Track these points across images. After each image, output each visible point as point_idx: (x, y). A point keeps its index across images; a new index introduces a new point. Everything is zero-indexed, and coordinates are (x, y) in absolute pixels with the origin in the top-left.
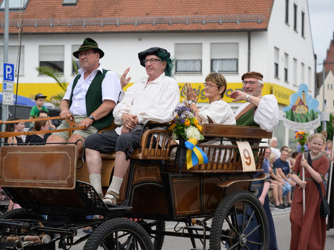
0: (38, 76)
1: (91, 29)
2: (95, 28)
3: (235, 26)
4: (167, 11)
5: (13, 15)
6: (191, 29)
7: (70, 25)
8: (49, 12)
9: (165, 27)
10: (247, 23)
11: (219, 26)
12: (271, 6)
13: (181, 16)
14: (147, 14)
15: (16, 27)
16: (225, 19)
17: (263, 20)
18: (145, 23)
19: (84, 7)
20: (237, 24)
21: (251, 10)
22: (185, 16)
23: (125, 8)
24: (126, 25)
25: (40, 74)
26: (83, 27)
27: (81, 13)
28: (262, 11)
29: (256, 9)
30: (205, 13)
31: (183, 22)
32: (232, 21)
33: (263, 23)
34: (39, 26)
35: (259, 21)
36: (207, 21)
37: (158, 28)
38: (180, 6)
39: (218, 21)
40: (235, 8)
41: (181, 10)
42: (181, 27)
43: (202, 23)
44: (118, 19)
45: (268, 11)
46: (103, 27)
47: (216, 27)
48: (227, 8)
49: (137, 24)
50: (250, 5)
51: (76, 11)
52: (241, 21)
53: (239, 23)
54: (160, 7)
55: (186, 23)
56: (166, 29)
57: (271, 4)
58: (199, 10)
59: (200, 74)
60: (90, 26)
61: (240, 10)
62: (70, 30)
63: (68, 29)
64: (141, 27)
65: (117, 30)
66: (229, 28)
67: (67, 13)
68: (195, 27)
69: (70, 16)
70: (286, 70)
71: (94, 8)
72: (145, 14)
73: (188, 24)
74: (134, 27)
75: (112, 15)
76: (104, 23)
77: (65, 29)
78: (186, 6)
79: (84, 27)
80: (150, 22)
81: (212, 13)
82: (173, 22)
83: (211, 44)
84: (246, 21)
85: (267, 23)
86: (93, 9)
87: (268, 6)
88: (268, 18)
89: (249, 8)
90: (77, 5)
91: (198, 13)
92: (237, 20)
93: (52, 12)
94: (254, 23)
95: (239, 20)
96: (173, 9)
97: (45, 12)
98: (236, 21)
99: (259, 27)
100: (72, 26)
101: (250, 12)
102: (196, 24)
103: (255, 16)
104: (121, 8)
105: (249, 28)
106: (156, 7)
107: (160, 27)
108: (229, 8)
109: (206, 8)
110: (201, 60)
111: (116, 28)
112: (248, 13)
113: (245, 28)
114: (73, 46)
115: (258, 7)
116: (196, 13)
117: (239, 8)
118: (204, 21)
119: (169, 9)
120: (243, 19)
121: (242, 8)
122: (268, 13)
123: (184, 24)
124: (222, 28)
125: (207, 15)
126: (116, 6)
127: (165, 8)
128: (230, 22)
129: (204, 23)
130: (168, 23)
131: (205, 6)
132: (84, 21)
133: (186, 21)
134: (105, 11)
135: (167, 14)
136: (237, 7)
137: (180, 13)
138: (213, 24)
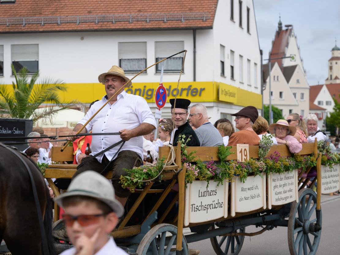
1: (31, 28)
2: (36, 27)
3: (179, 24)
4: (109, 9)
6: (135, 27)
7: (9, 24)
9: (108, 25)
10: (192, 21)
11: (164, 24)
12: (216, 3)
13: (124, 14)
14: (89, 12)
16: (169, 17)
17: (208, 18)
18: (88, 21)
19: (23, 5)
20: (181, 22)
21: (195, 8)
22: (129, 14)
23: (66, 6)
24: (68, 24)
26: (23, 26)
27: (20, 12)
28: (207, 9)
29: (201, 6)
30: (149, 10)
31: (126, 20)
32: (177, 19)
33: (207, 20)
35: (204, 19)
36: (152, 19)
37: (101, 26)
38: (123, 3)
39: (162, 19)
41: (124, 8)
42: (124, 25)
43: (147, 21)
44: (59, 18)
45: (213, 8)
46: (43, 26)
47: (161, 25)
48: (171, 5)
49: (79, 23)
50: (194, 2)
51: (14, 9)
52: (186, 19)
53: (184, 21)
54: (102, 5)
55: (129, 21)
56: (109, 28)
58: (142, 7)
59: (145, 74)
60: (30, 25)
61: (184, 7)
62: (9, 29)
63: (7, 28)
64: (83, 26)
65: (58, 29)
66: (174, 26)
67: (6, 12)
68: (139, 25)
69: (9, 14)
70: (232, 67)
71: (33, 5)
72: (87, 12)
73: (132, 23)
74: (76, 26)
75: (53, 13)
76: (45, 21)
77: (4, 28)
78: (130, 3)
79: (24, 26)
80: (93, 21)
81: (156, 10)
82: (116, 20)
83: (156, 42)
84: (191, 18)
85: (212, 20)
86: (33, 7)
87: (213, 4)
89: (193, 5)
90: (16, 3)
91: (142, 11)
92: (181, 17)
94: (199, 21)
95: (183, 18)
96: (116, 7)
98: (180, 19)
99: (204, 25)
100: (11, 25)
101: (194, 9)
102: (140, 22)
103: (199, 13)
104: (62, 6)
105: (194, 25)
106: (98, 5)
107: (103, 25)
108: (173, 5)
109: (150, 6)
110: (146, 59)
111: (57, 26)
112: (193, 10)
113: (190, 26)
114: (12, 46)
115: (203, 4)
116: (140, 11)
117: (184, 5)
118: (148, 19)
119: (112, 7)
120: (188, 16)
121: (186, 5)
122: (213, 11)
123: (128, 22)
124: (166, 26)
125: (151, 12)
126: (56, 4)
127: (108, 6)
128: (175, 20)
129: (148, 21)
130: (111, 22)
131: (148, 4)
132: (24, 20)
133: (129, 19)
134: (45, 9)
135: (109, 12)
136: (182, 5)
137: (123, 11)
138: (157, 22)
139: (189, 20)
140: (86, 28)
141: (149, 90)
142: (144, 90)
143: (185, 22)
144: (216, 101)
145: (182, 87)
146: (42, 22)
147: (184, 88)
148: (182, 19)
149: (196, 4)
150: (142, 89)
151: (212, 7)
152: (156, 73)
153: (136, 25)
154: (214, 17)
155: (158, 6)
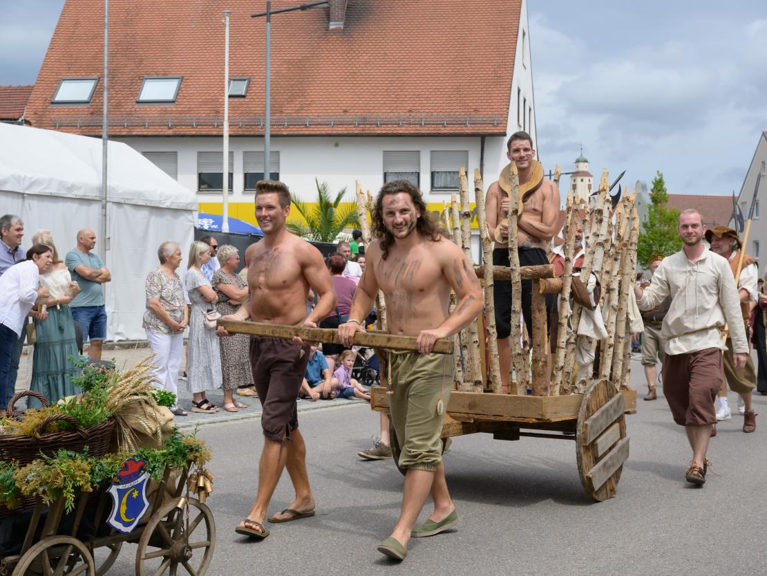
0: (197, 193)
3: (464, 128)
4: (371, 108)
5: (159, 109)
6: (407, 132)
7: (242, 125)
8: (210, 106)
9: (372, 129)
10: (479, 125)
11: (443, 129)
12: (507, 103)
13: (391, 115)
14: (345, 111)
15: (166, 127)
17: (499, 122)
18: (344, 123)
19: (256, 100)
20: (466, 127)
21: (482, 108)
22: (396, 115)
23: (313, 102)
24: (320, 126)
25: (199, 191)
26: (260, 127)
27: (254, 109)
28: (496, 110)
29: (489, 107)
30: (422, 111)
31: (394, 122)
32: (460, 122)
33: (499, 125)
34: (198, 125)
35: (496, 122)
36: (427, 122)
37: (363, 130)
39: (441, 122)
40: (461, 105)
41: (390, 107)
42: (392, 129)
43: (421, 124)
44: (306, 118)
46: (287, 128)
47: (439, 130)
49: (334, 125)
50: (480, 101)
51: (246, 106)
52: (472, 122)
53: (469, 126)
55: (399, 124)
56: (373, 132)
57: (507, 100)
58: (413, 106)
61: (467, 107)
62: (243, 131)
63: (239, 129)
64: (340, 129)
65: (307, 133)
66: (457, 131)
68: (412, 130)
69: (240, 112)
72: (342, 111)
73: (402, 126)
74: (331, 129)
75: (298, 112)
76: (289, 122)
77: (236, 129)
78: (396, 101)
79: (262, 128)
80: (351, 123)
81: (431, 111)
82: (382, 122)
83: (432, 151)
84: (478, 122)
85: (505, 125)
87: (505, 103)
88: (506, 118)
89: (479, 105)
90: (248, 97)
91: (413, 111)
93: (214, 106)
94: (488, 125)
95: (469, 121)
96: (378, 105)
97: (202, 106)
98: (465, 122)
99: (496, 131)
100: (244, 126)
101: (481, 110)
102: (413, 126)
103: (488, 116)
104: (308, 102)
105: (483, 131)
106: (355, 102)
107: (365, 129)
108: (453, 104)
109: (422, 105)
110: (419, 173)
111: (305, 129)
112: (479, 111)
113: (477, 131)
114: (245, 153)
115: (491, 104)
116: (410, 111)
117: (467, 104)
118: (423, 123)
119: (374, 105)
120: (473, 119)
121: (470, 104)
122: (505, 113)
123: (397, 126)
124: (447, 132)
125: (426, 113)
126: (300, 100)
127: (368, 103)
129: (423, 125)
130: (374, 124)
131: (420, 102)
132: (262, 120)
133: (398, 121)
134: (287, 106)
135: (371, 111)
136: (463, 104)
137: (389, 111)
138: (435, 126)
139: (476, 124)
140: (344, 132)
143: (471, 127)
146: (286, 124)
148: (467, 122)
149: (482, 104)
152: (432, 190)
153: (408, 129)
154: (507, 121)
155: (433, 105)
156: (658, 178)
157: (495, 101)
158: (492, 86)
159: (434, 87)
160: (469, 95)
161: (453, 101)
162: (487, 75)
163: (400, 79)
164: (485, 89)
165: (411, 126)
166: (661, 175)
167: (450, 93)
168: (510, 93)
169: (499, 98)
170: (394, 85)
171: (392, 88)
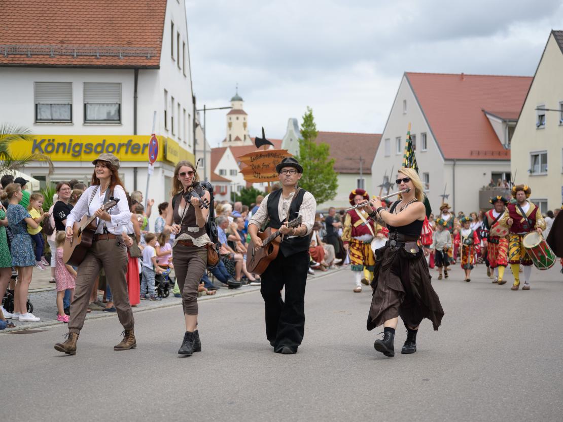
3: (117, 61)
4: (21, 38)
6: (58, 63)
9: (22, 59)
10: (133, 58)
11: (96, 60)
12: (160, 37)
13: (42, 45)
17: (153, 55)
20: (119, 59)
21: (135, 41)
22: (48, 45)
28: (150, 43)
29: (142, 40)
30: (74, 42)
31: (45, 53)
32: (113, 54)
33: (153, 58)
35: (149, 55)
36: (80, 54)
37: (12, 60)
38: (38, 31)
39: (94, 54)
40: (114, 37)
41: (41, 37)
42: (43, 59)
43: (73, 55)
47: (92, 62)
48: (103, 36)
50: (133, 34)
52: (125, 55)
53: (122, 58)
54: (10, 32)
55: (50, 55)
56: (22, 62)
57: (160, 34)
58: (65, 37)
59: (70, 124)
61: (120, 40)
66: (110, 64)
68: (64, 61)
70: (172, 119)
73: (53, 57)
78: (47, 31)
81: (84, 42)
82: (32, 53)
83: (84, 83)
84: (132, 55)
85: (158, 58)
87: (158, 37)
88: (159, 52)
89: (132, 38)
91: (65, 42)
92: (119, 53)
94: (142, 58)
95: (122, 53)
96: (29, 35)
98: (118, 55)
99: (149, 64)
101: (134, 43)
102: (65, 57)
103: (141, 49)
105: (136, 64)
106: (4, 32)
107: (14, 59)
108: (106, 36)
109: (75, 36)
110: (71, 105)
112: (132, 44)
113: (131, 64)
115: (144, 37)
116: (62, 42)
117: (120, 37)
118: (75, 54)
119: (24, 35)
120: (127, 51)
121: (123, 37)
122: (159, 46)
123: (48, 56)
124: (100, 63)
125: (78, 45)
127: (18, 33)
128: (110, 56)
129: (75, 56)
130: (24, 54)
131: (72, 33)
133: (50, 51)
135: (21, 41)
136: (116, 37)
137: (40, 41)
138: (88, 57)
139: (129, 56)
141: (77, 145)
142: (70, 144)
143: (124, 59)
144: (162, 160)
145: (119, 142)
147: (122, 143)
148: (121, 55)
149: (136, 37)
150: (67, 143)
151: (157, 41)
152: (85, 123)
153: (59, 60)
154: (160, 54)
155: (86, 36)
156: (308, 113)
157: (148, 34)
158: (144, 19)
159: (87, 19)
160: (122, 28)
161: (106, 33)
162: (140, 8)
163: (51, 9)
164: (138, 22)
165: (62, 57)
166: (311, 111)
167: (103, 25)
168: (163, 27)
169: (152, 31)
170: (45, 15)
171: (43, 18)
